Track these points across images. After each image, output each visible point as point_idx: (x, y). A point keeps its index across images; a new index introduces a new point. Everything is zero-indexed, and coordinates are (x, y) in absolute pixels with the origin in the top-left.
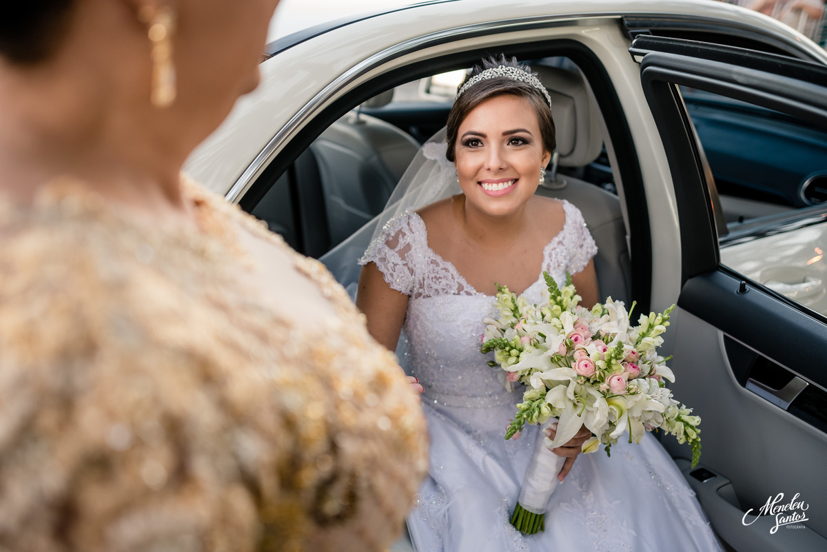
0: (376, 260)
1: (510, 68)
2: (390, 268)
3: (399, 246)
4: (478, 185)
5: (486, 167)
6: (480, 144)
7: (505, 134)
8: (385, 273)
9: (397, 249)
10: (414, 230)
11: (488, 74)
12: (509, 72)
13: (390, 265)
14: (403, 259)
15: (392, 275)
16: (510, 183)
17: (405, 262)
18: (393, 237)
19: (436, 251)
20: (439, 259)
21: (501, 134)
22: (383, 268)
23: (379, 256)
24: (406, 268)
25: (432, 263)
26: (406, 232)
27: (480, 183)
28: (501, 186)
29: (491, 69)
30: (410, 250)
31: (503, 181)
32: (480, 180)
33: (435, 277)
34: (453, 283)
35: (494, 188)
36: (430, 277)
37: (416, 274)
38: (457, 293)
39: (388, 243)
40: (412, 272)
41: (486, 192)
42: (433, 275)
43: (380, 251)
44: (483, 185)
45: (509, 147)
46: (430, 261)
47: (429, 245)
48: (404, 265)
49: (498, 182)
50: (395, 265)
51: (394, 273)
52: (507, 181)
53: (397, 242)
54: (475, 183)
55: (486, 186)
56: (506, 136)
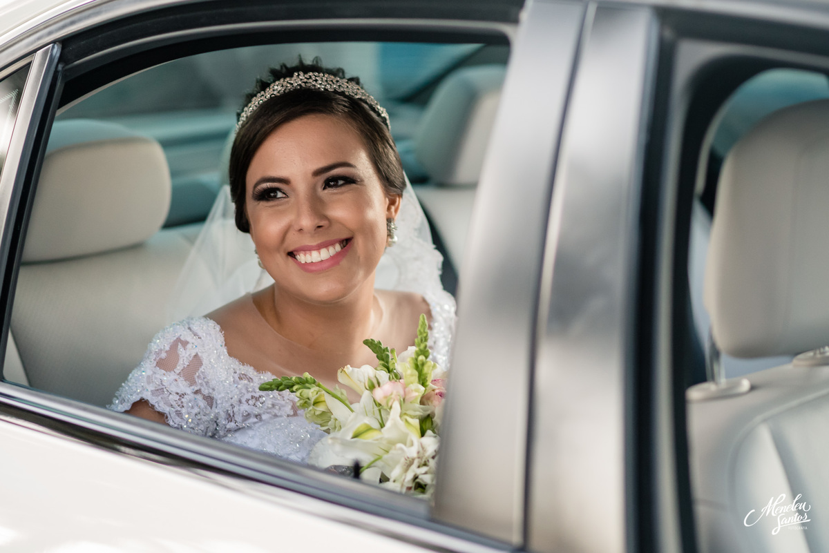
0: (147, 396)
1: (311, 74)
2: (174, 403)
3: (181, 362)
4: (290, 259)
5: (297, 228)
6: (279, 195)
7: (317, 173)
8: (167, 412)
9: (179, 368)
10: (200, 334)
11: (279, 88)
12: (311, 81)
13: (173, 398)
14: (192, 383)
15: (179, 414)
16: (338, 248)
17: (196, 389)
18: (166, 352)
19: (243, 361)
20: (250, 371)
21: (310, 175)
22: (162, 404)
23: (151, 388)
24: (199, 397)
25: (241, 378)
26: (189, 339)
27: (291, 254)
28: (325, 254)
29: (282, 80)
30: (201, 364)
31: (326, 245)
32: (291, 249)
33: (252, 397)
34: (283, 403)
35: (315, 257)
36: (243, 400)
37: (219, 402)
38: (292, 413)
39: (161, 364)
40: (210, 400)
41: (305, 267)
42: (248, 396)
43: (149, 380)
44: (298, 257)
45: (326, 191)
46: (236, 376)
47: (230, 354)
48: (196, 392)
49: (319, 248)
50: (182, 395)
51: (184, 411)
52: (332, 243)
53: (177, 357)
54: (284, 255)
55: (302, 258)
56: (318, 178)
